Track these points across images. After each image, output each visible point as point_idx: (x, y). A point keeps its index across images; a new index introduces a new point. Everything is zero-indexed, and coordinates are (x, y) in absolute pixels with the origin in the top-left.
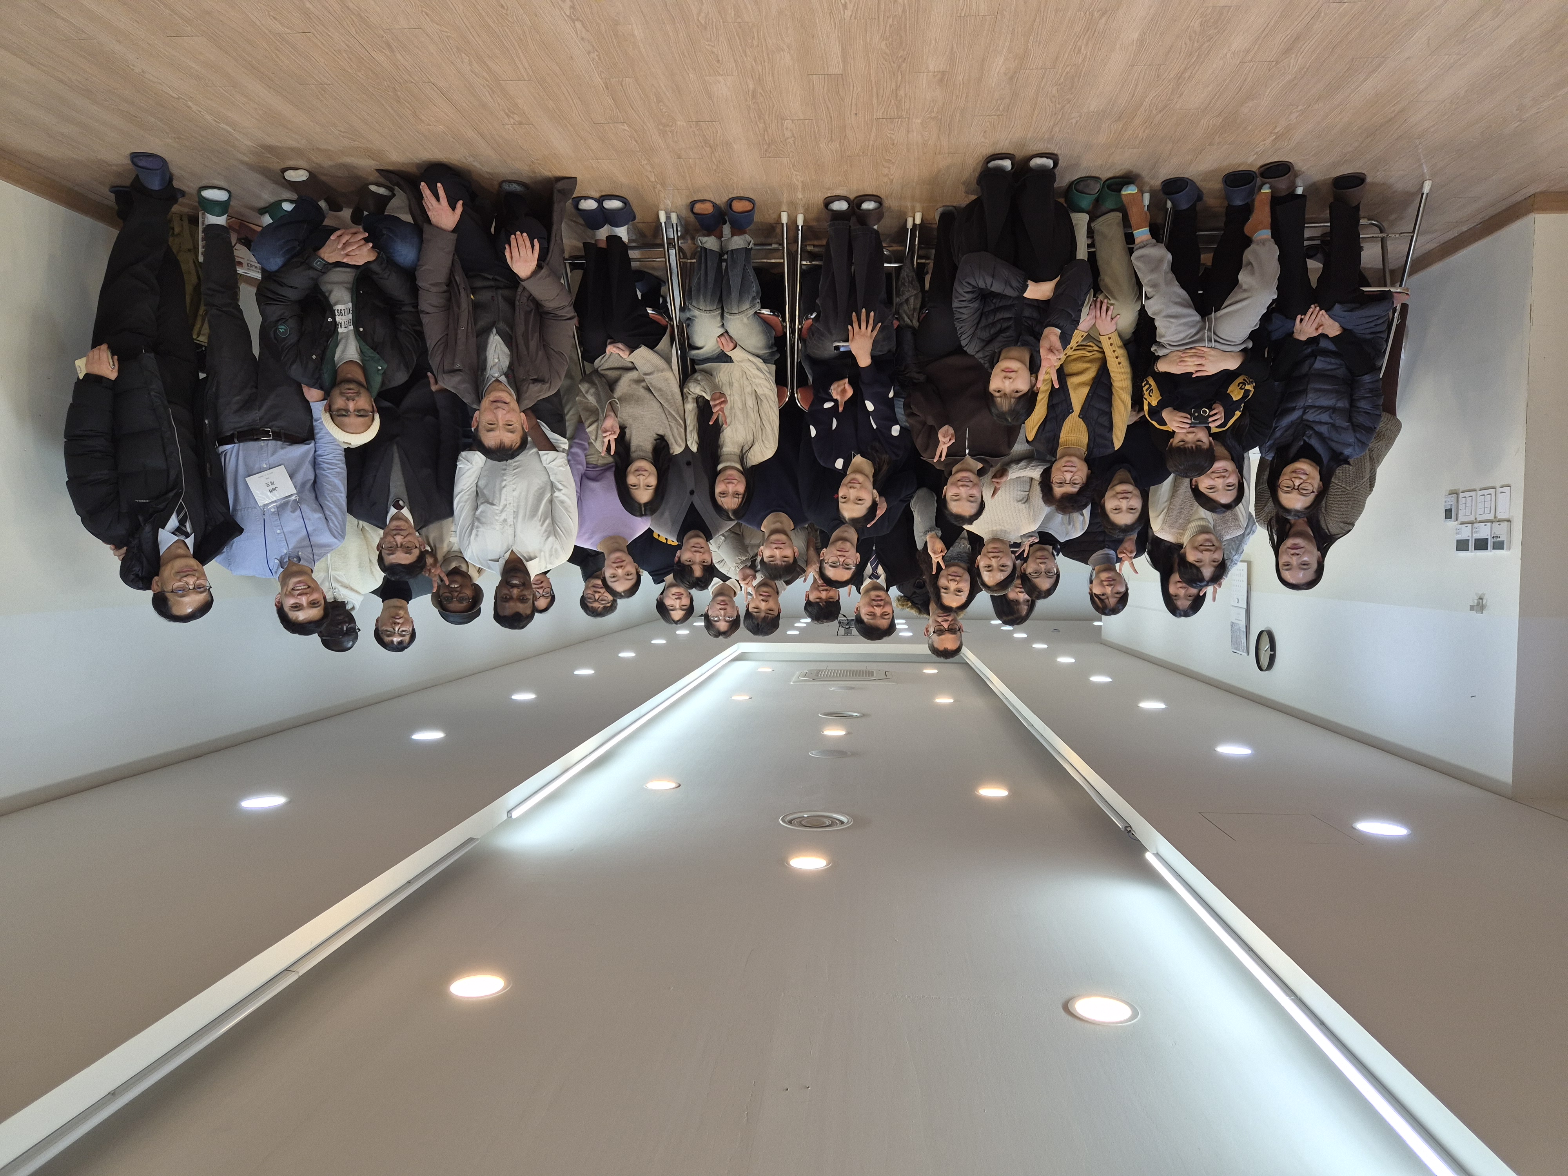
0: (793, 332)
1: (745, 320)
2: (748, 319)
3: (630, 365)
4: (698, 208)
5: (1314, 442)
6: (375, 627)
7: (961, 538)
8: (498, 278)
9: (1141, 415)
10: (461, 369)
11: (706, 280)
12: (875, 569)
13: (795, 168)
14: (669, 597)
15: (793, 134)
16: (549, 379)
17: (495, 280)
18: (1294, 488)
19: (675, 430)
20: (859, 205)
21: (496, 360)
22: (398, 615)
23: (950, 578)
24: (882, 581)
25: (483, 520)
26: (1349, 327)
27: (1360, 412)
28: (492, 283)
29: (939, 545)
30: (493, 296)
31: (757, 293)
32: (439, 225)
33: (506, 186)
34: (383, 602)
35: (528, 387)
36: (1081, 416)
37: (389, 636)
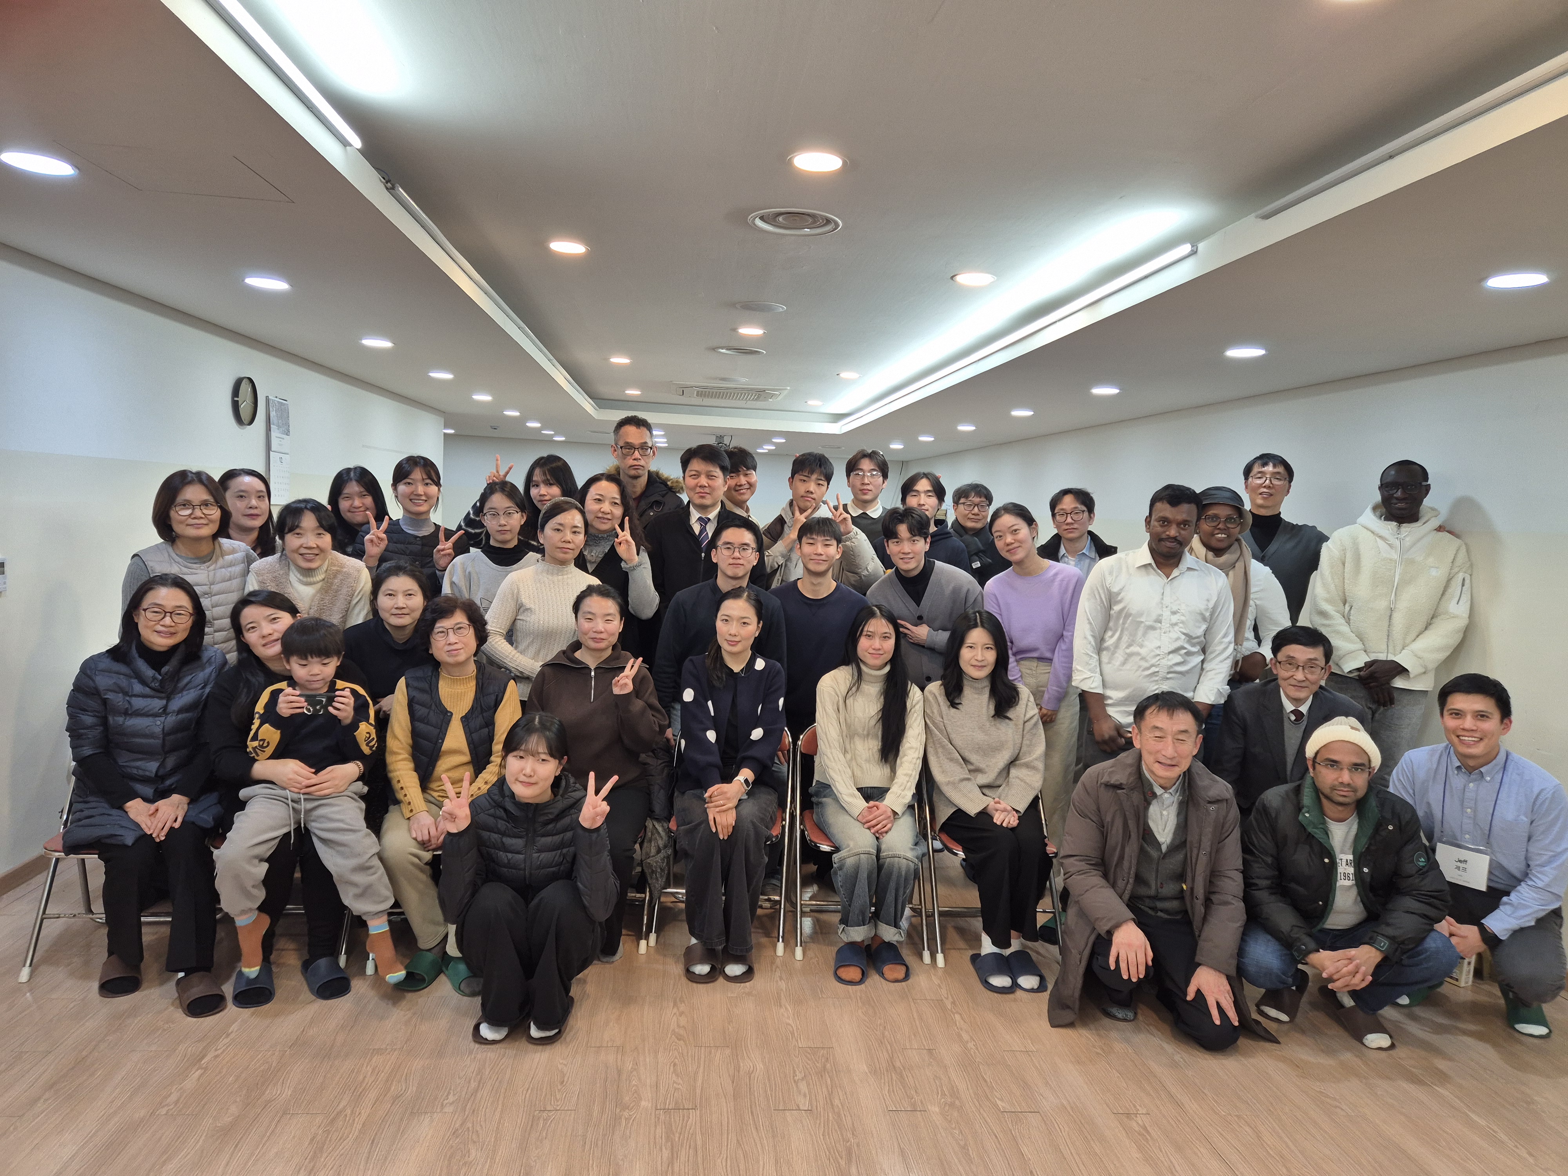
0: (793, 817)
1: (852, 844)
2: (848, 846)
3: (986, 791)
4: (900, 972)
5: (149, 672)
6: (1292, 484)
7: (595, 562)
8: (1150, 912)
9: (377, 706)
10: (1209, 805)
11: (897, 890)
12: (703, 530)
13: (791, 1030)
14: (931, 507)
15: (797, 1086)
16: (1100, 786)
17: (1154, 909)
18: (171, 613)
19: (935, 711)
20: (713, 968)
21: (1165, 813)
22: (1264, 498)
23: (609, 516)
24: (695, 515)
25: (1199, 618)
26: (114, 812)
27: (91, 712)
28: (1160, 905)
29: (621, 551)
30: (1162, 888)
31: (836, 873)
32: (1218, 973)
33: (1130, 1015)
34: (1280, 513)
35: (1128, 779)
36: (449, 714)
37: (1278, 473)
